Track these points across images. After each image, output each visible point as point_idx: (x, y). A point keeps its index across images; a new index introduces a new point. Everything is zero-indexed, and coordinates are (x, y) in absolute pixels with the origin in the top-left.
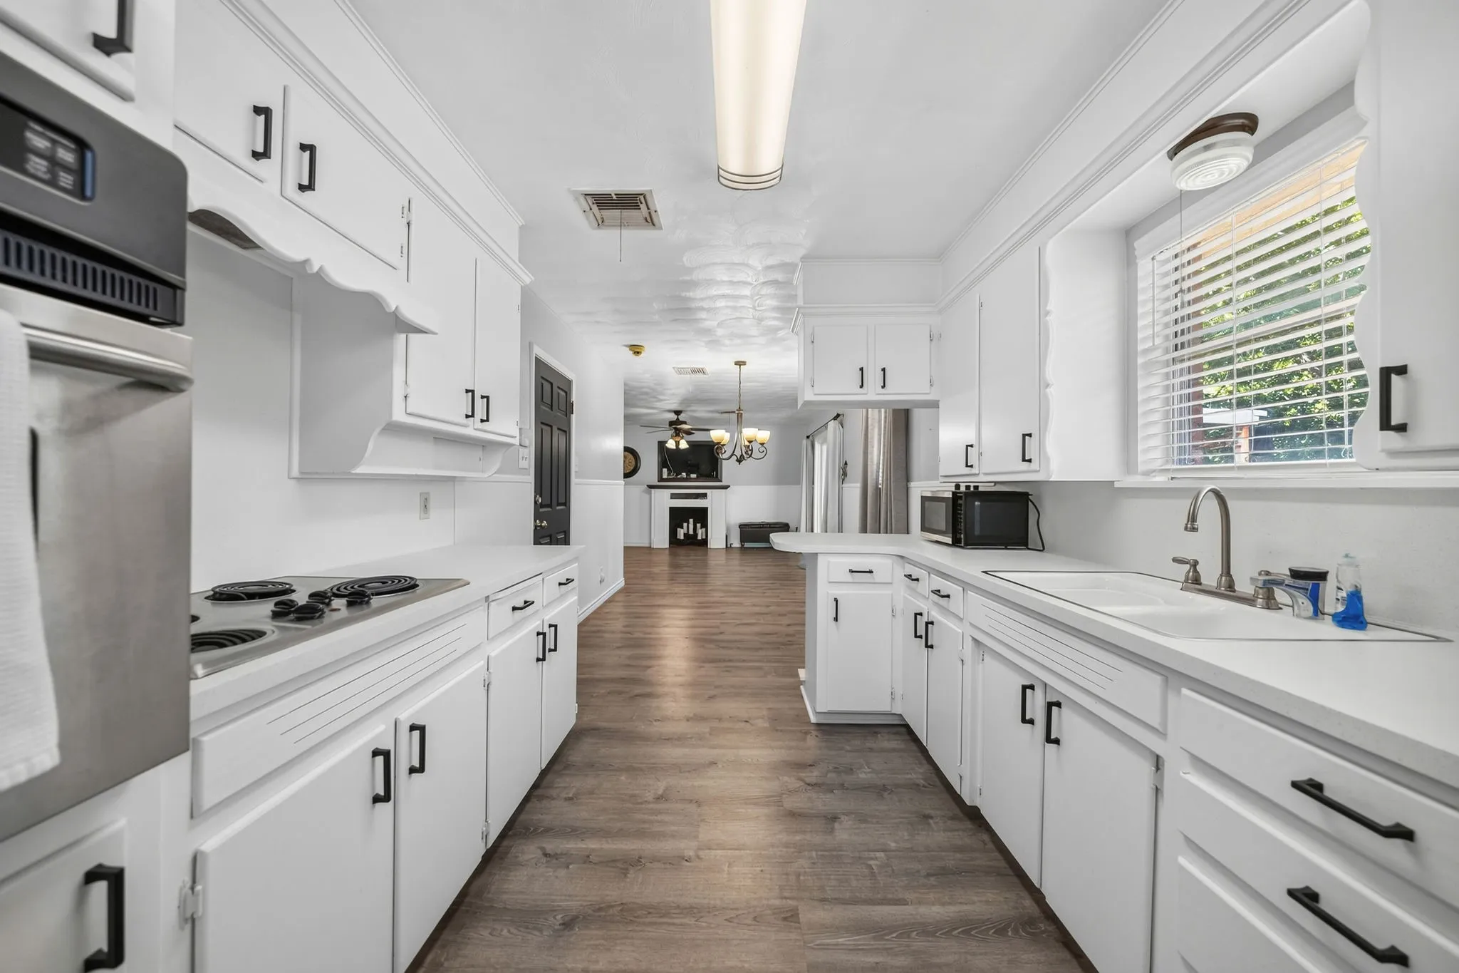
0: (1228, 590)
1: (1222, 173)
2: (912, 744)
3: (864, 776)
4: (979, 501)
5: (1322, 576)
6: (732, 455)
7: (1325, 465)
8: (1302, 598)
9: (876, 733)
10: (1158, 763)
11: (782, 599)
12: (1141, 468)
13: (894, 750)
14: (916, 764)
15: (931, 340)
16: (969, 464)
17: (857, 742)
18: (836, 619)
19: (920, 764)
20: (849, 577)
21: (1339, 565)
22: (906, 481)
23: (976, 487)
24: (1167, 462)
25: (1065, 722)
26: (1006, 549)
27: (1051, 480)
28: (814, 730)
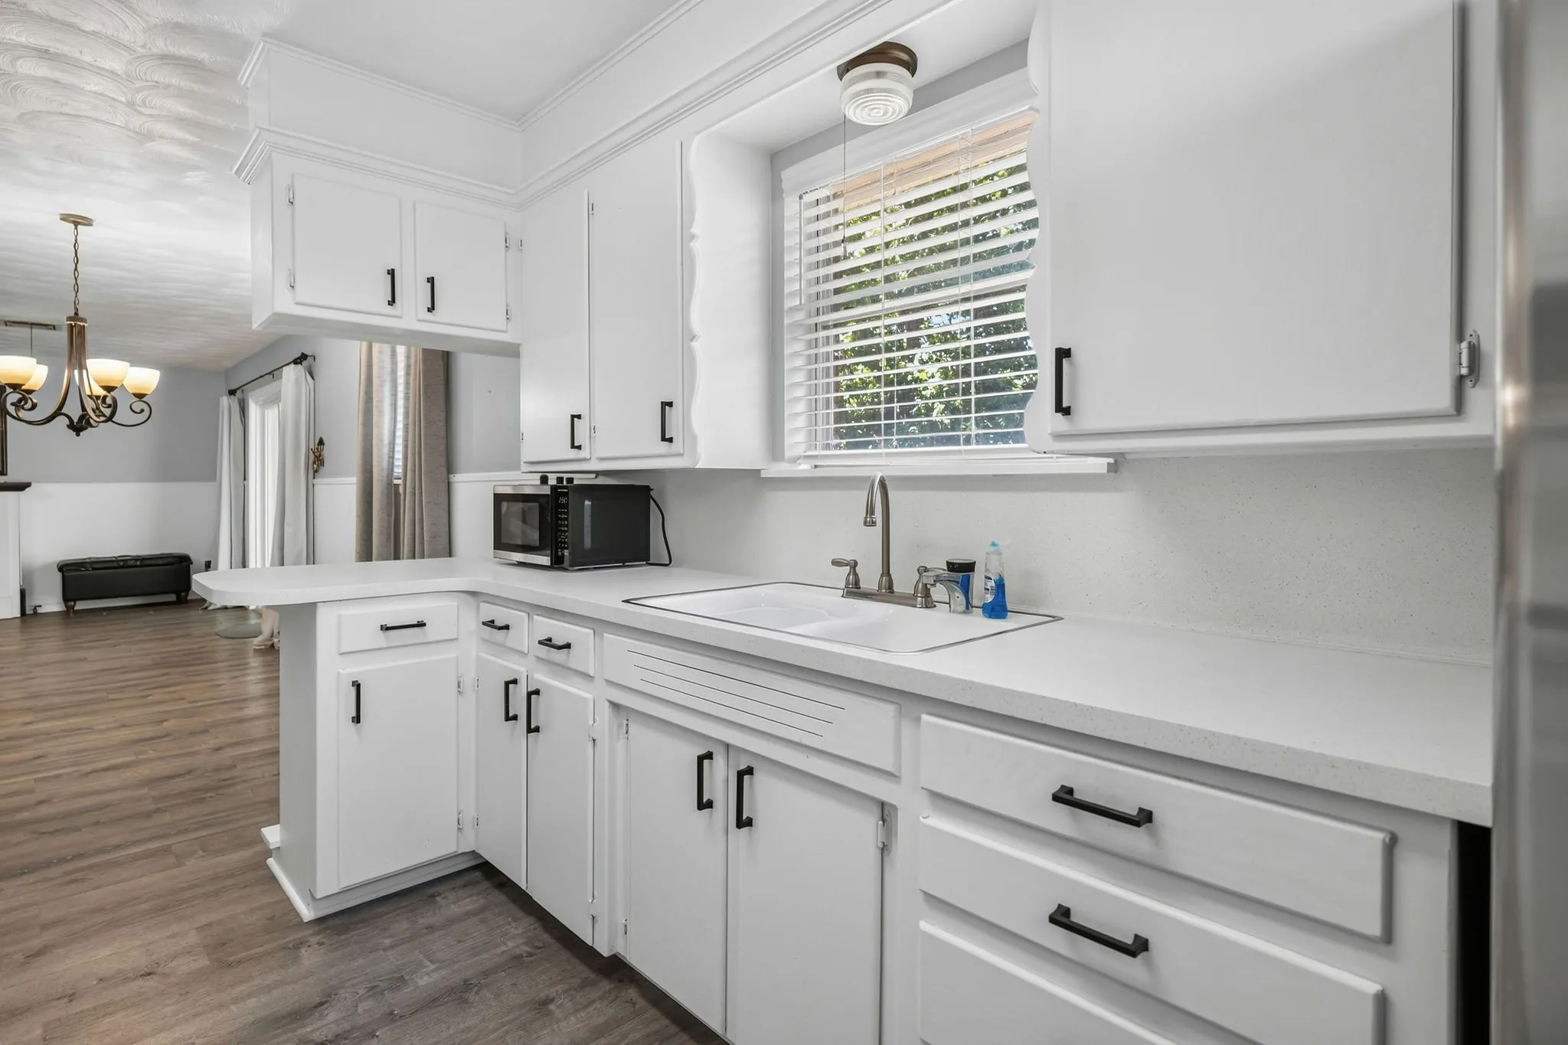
0: (887, 592)
1: (886, 113)
2: (496, 892)
3: (426, 980)
4: (589, 501)
5: (969, 567)
6: (58, 412)
7: (960, 452)
8: (959, 592)
9: (433, 896)
10: (885, 812)
11: (190, 702)
12: (788, 454)
13: (469, 914)
14: (509, 923)
15: (507, 247)
16: (576, 445)
17: (402, 926)
18: (357, 719)
19: (515, 920)
20: (382, 639)
21: (988, 553)
22: (444, 470)
23: (570, 480)
24: (810, 448)
25: (764, 791)
26: (624, 566)
27: (697, 467)
28: (312, 935)
